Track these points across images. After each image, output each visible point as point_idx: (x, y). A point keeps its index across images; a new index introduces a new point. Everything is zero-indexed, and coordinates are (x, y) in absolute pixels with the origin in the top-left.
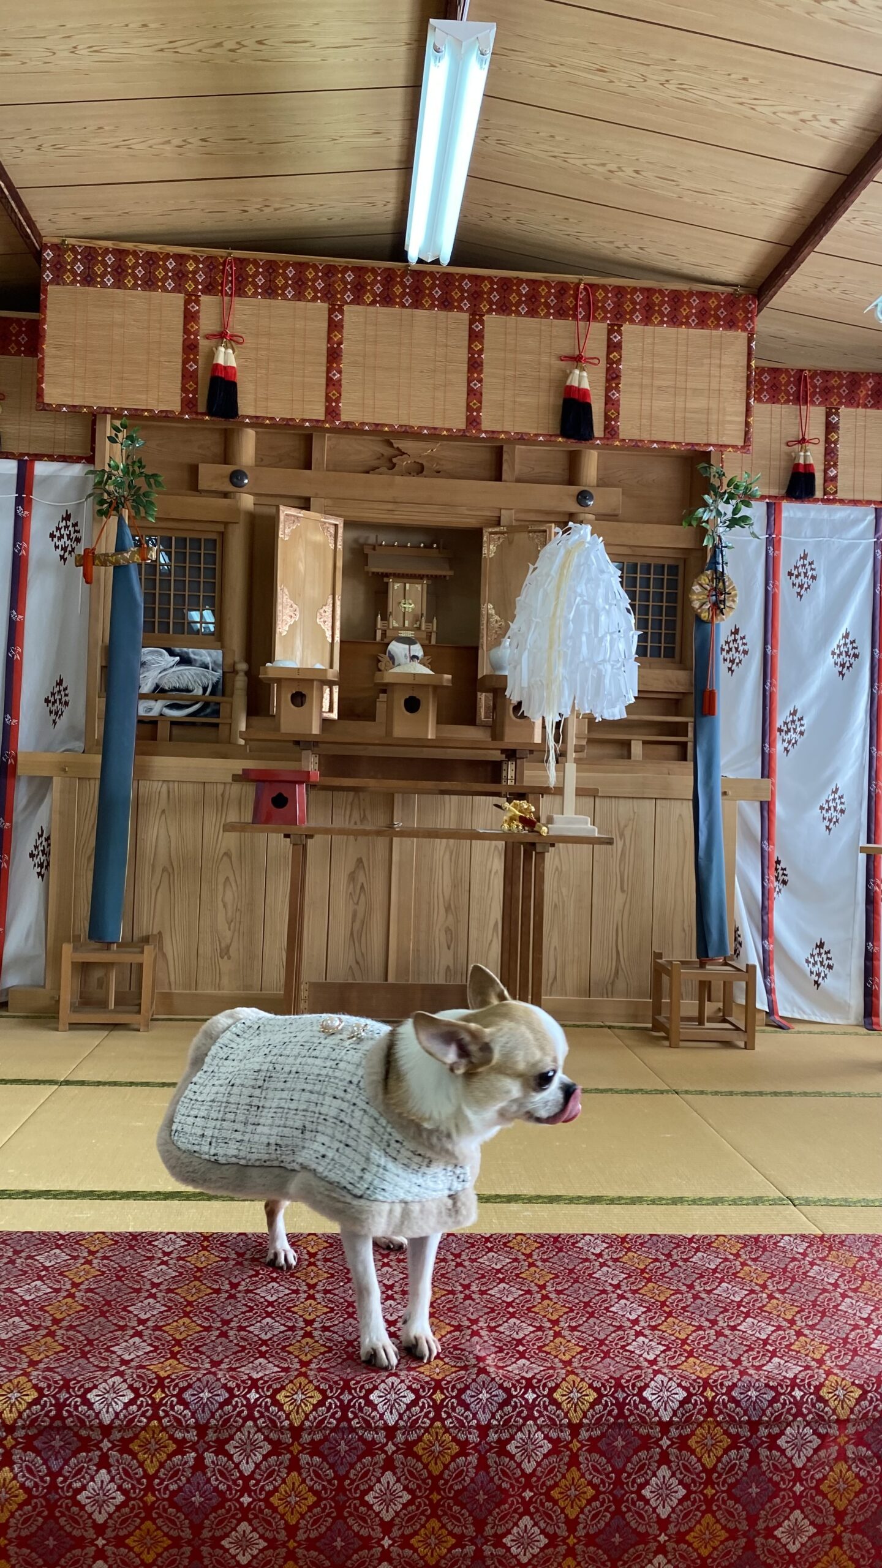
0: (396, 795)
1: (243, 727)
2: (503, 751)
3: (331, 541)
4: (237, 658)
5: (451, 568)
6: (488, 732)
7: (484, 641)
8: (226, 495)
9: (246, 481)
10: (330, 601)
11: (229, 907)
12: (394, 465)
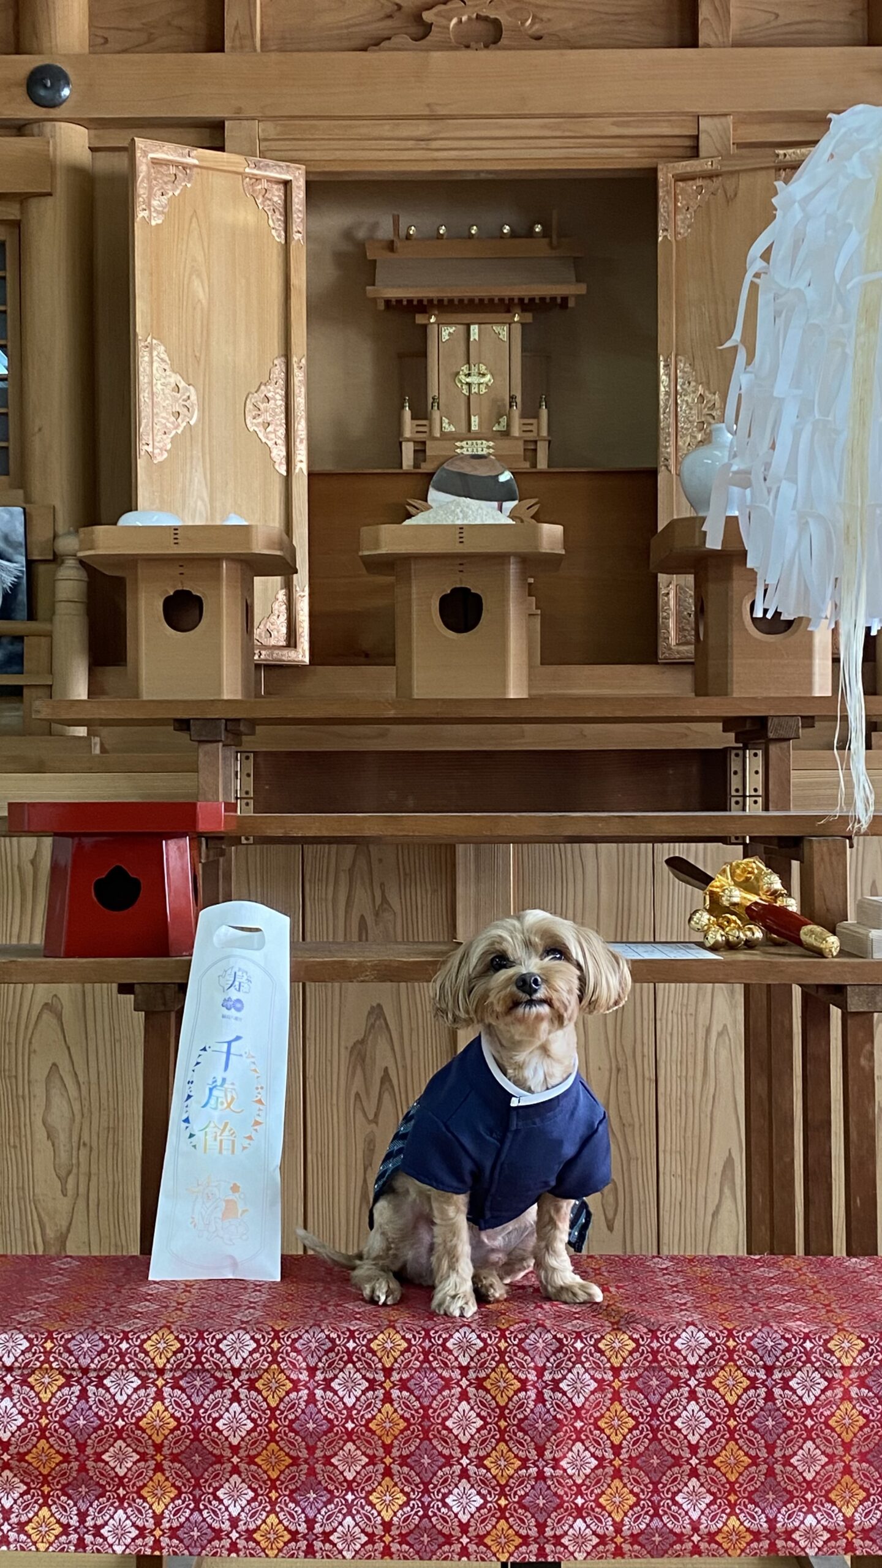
0: (460, 848)
1: (80, 691)
2: (729, 724)
3: (276, 222)
4: (61, 527)
5: (578, 281)
6: (686, 678)
7: (668, 448)
8: (20, 128)
9: (66, 92)
10: (278, 373)
11: (63, 1137)
12: (428, 28)
